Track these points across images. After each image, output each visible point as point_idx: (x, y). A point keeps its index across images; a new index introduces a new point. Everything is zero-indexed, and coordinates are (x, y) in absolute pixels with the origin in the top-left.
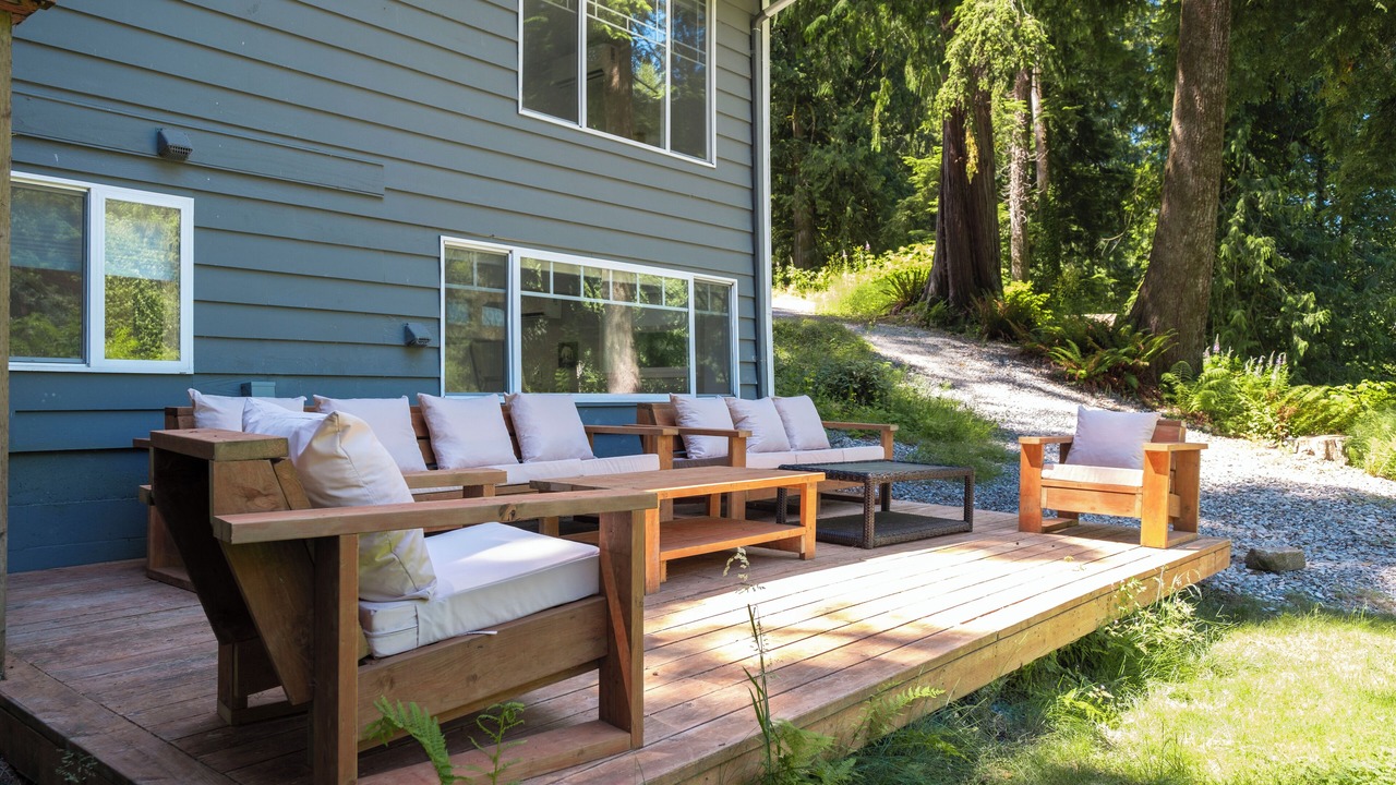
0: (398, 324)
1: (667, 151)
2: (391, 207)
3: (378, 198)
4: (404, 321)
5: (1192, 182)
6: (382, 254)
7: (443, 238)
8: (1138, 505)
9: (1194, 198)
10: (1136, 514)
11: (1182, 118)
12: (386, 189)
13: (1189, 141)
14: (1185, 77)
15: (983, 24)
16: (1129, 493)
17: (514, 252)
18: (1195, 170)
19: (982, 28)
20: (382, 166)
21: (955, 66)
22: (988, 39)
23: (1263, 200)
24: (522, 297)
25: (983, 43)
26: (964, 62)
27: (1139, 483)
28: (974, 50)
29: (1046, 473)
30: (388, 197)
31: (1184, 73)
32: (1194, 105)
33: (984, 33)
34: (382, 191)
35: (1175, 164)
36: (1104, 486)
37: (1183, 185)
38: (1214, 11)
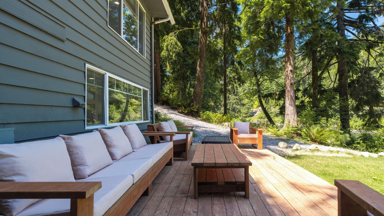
0: (70, 98)
1: (138, 51)
2: (67, 46)
3: (62, 41)
4: (73, 96)
5: (201, 78)
6: (64, 66)
7: (87, 64)
8: (257, 141)
9: (201, 81)
10: (257, 143)
11: (199, 67)
12: (67, 39)
13: (200, 71)
14: (200, 60)
15: (171, 41)
16: (255, 139)
17: (107, 74)
18: (201, 76)
19: (171, 42)
20: (65, 27)
21: (165, 48)
22: (172, 45)
23: (192, 82)
24: (109, 90)
25: (171, 45)
26: (167, 48)
27: (257, 137)
28: (169, 46)
29: (239, 136)
30: (67, 42)
31: (200, 59)
32: (201, 65)
33: (171, 43)
34: (65, 39)
35: (198, 75)
36: (250, 138)
37: (200, 79)
38: (204, 49)
